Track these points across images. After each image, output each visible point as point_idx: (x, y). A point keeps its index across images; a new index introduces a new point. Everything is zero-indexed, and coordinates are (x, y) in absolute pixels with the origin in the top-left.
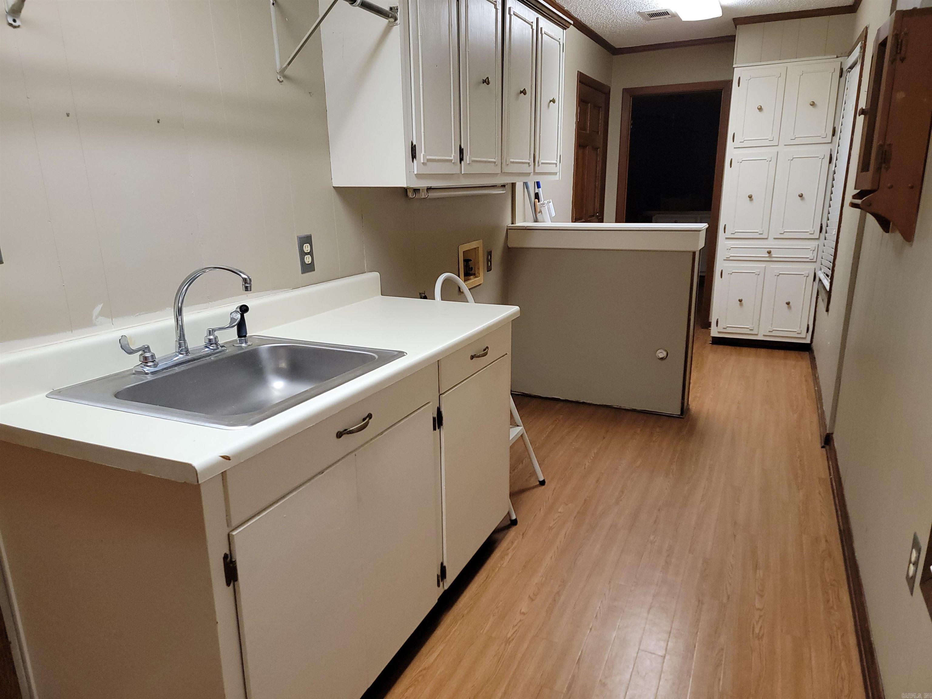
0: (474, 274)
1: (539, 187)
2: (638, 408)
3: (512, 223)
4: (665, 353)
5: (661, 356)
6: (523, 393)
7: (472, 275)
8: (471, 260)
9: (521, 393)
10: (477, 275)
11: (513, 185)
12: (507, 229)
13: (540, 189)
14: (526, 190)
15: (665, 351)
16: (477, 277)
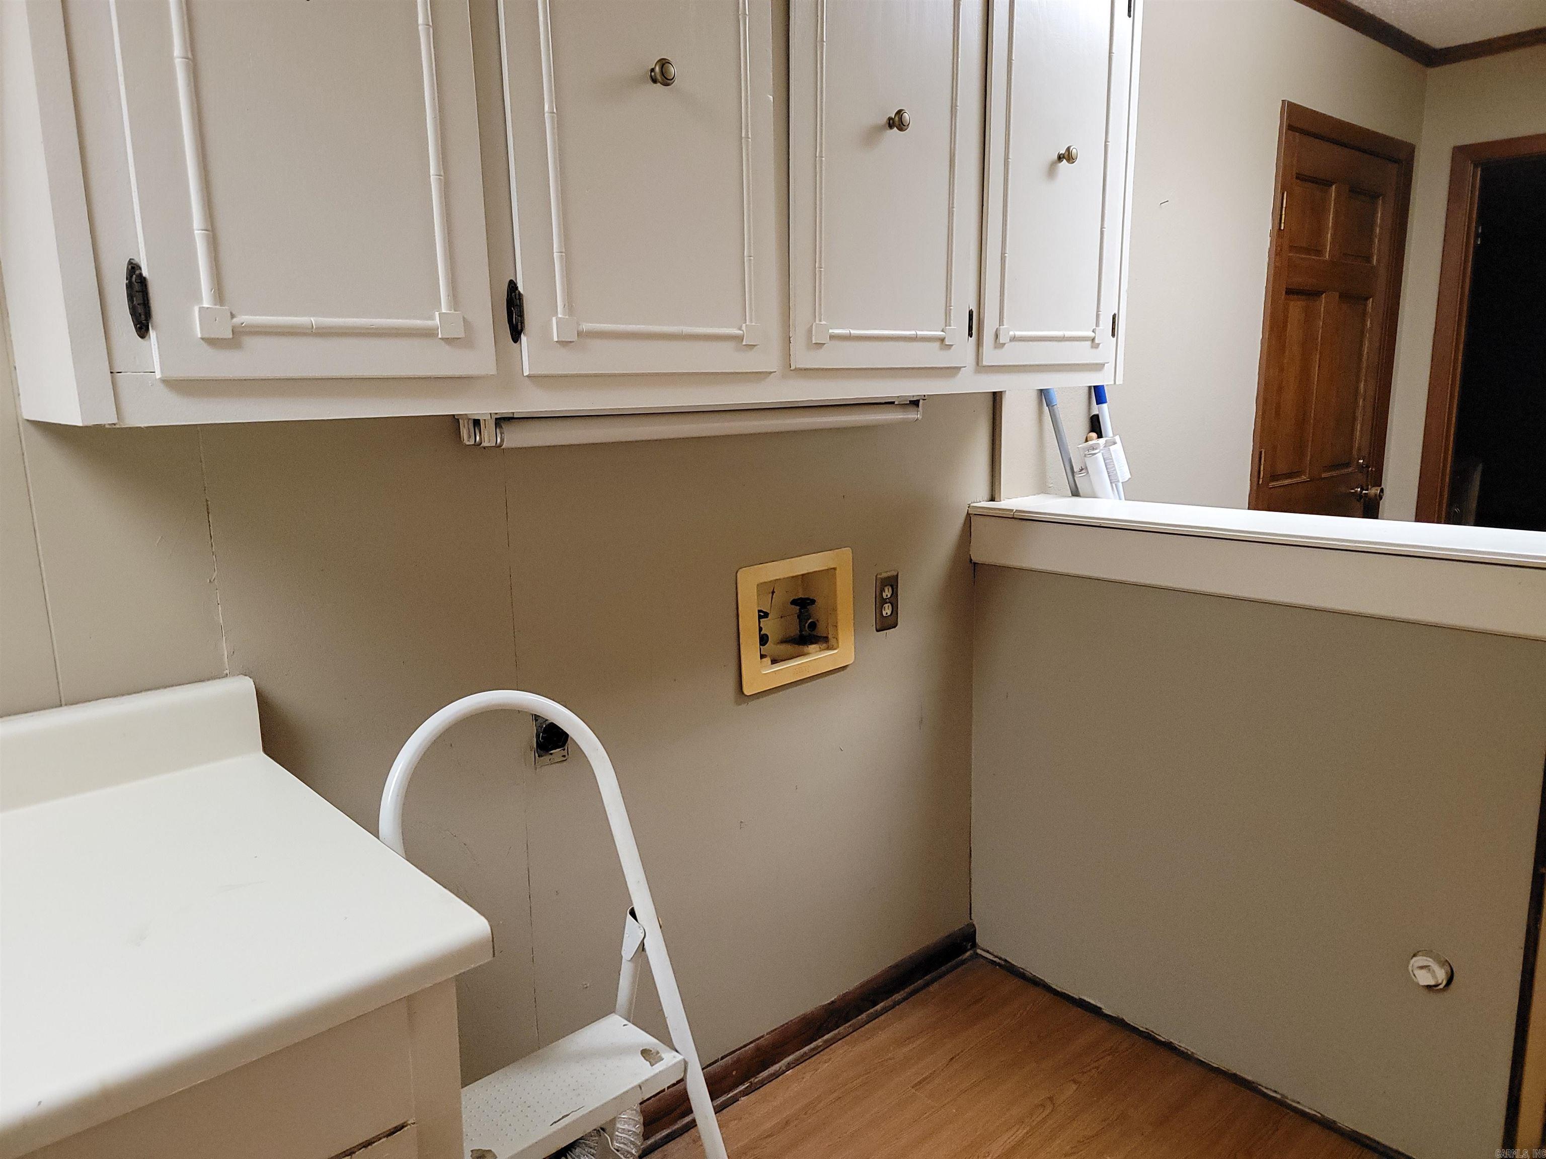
0: (826, 639)
1: (1101, 399)
2: (1347, 1120)
3: (992, 499)
4: (1441, 975)
5: (1424, 978)
6: (1006, 961)
7: (812, 643)
8: (813, 602)
9: (1000, 958)
10: (832, 641)
11: (996, 398)
12: (968, 514)
13: (1105, 406)
14: (1046, 409)
15: (1444, 963)
16: (833, 649)
